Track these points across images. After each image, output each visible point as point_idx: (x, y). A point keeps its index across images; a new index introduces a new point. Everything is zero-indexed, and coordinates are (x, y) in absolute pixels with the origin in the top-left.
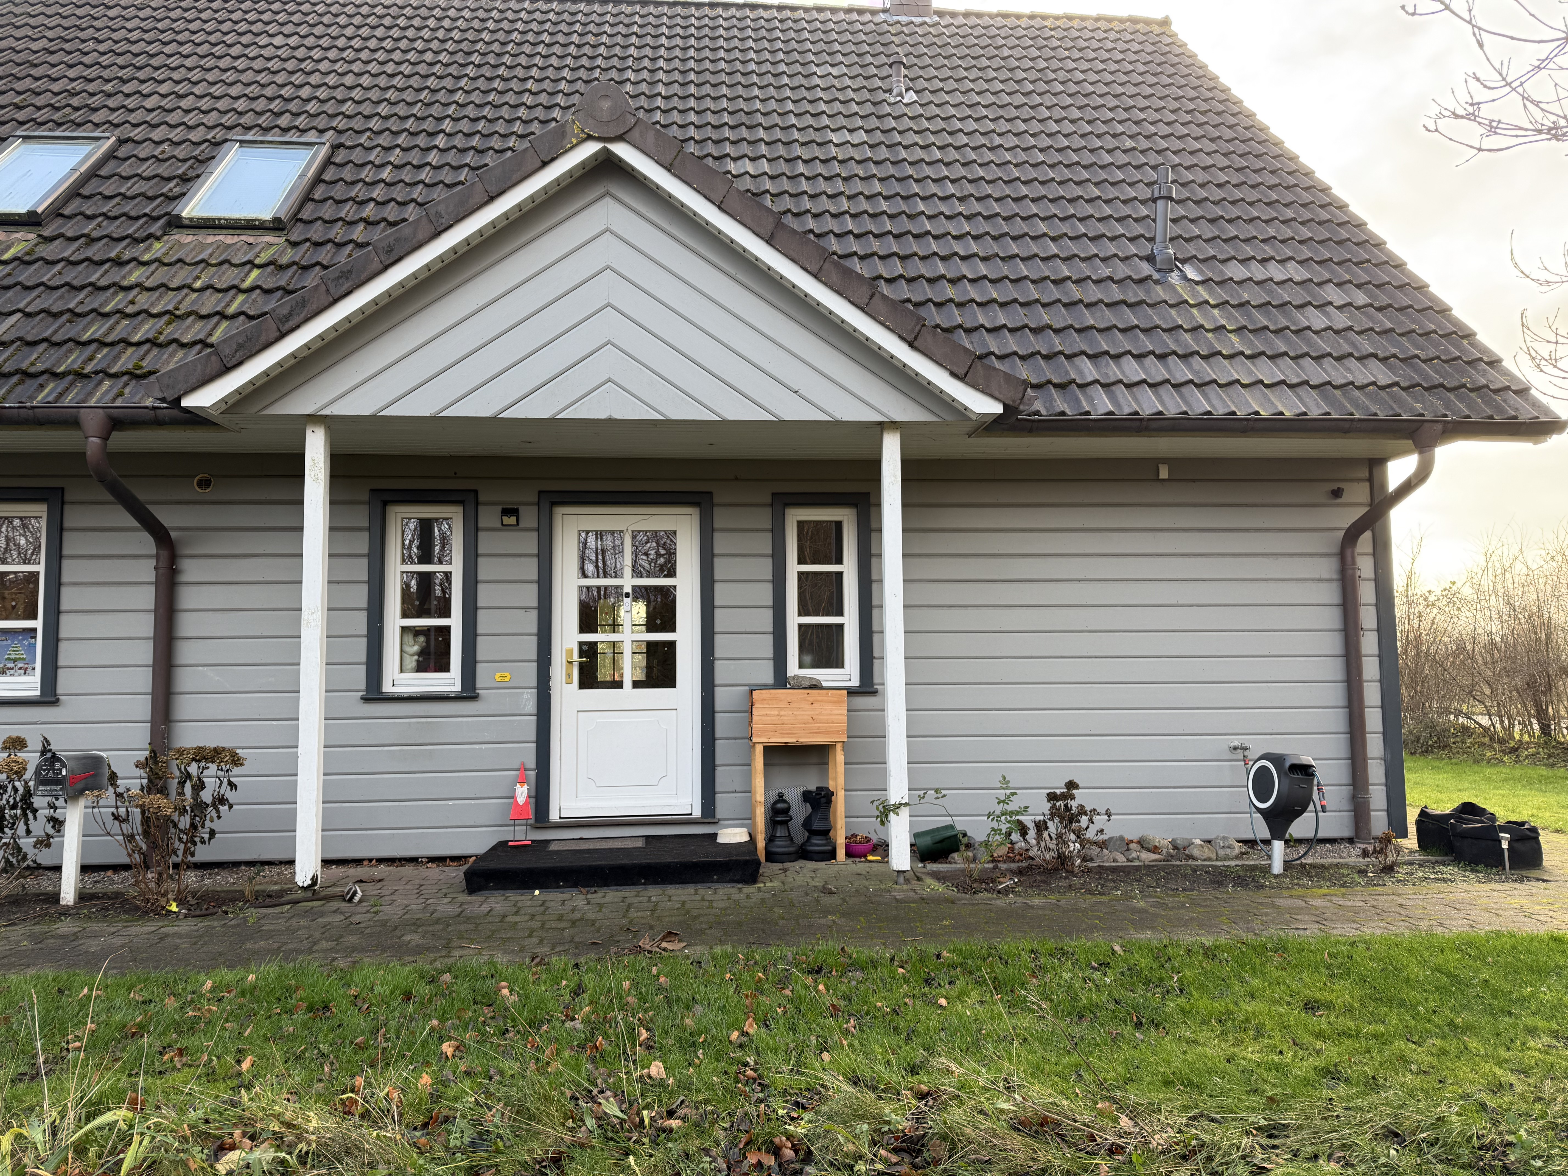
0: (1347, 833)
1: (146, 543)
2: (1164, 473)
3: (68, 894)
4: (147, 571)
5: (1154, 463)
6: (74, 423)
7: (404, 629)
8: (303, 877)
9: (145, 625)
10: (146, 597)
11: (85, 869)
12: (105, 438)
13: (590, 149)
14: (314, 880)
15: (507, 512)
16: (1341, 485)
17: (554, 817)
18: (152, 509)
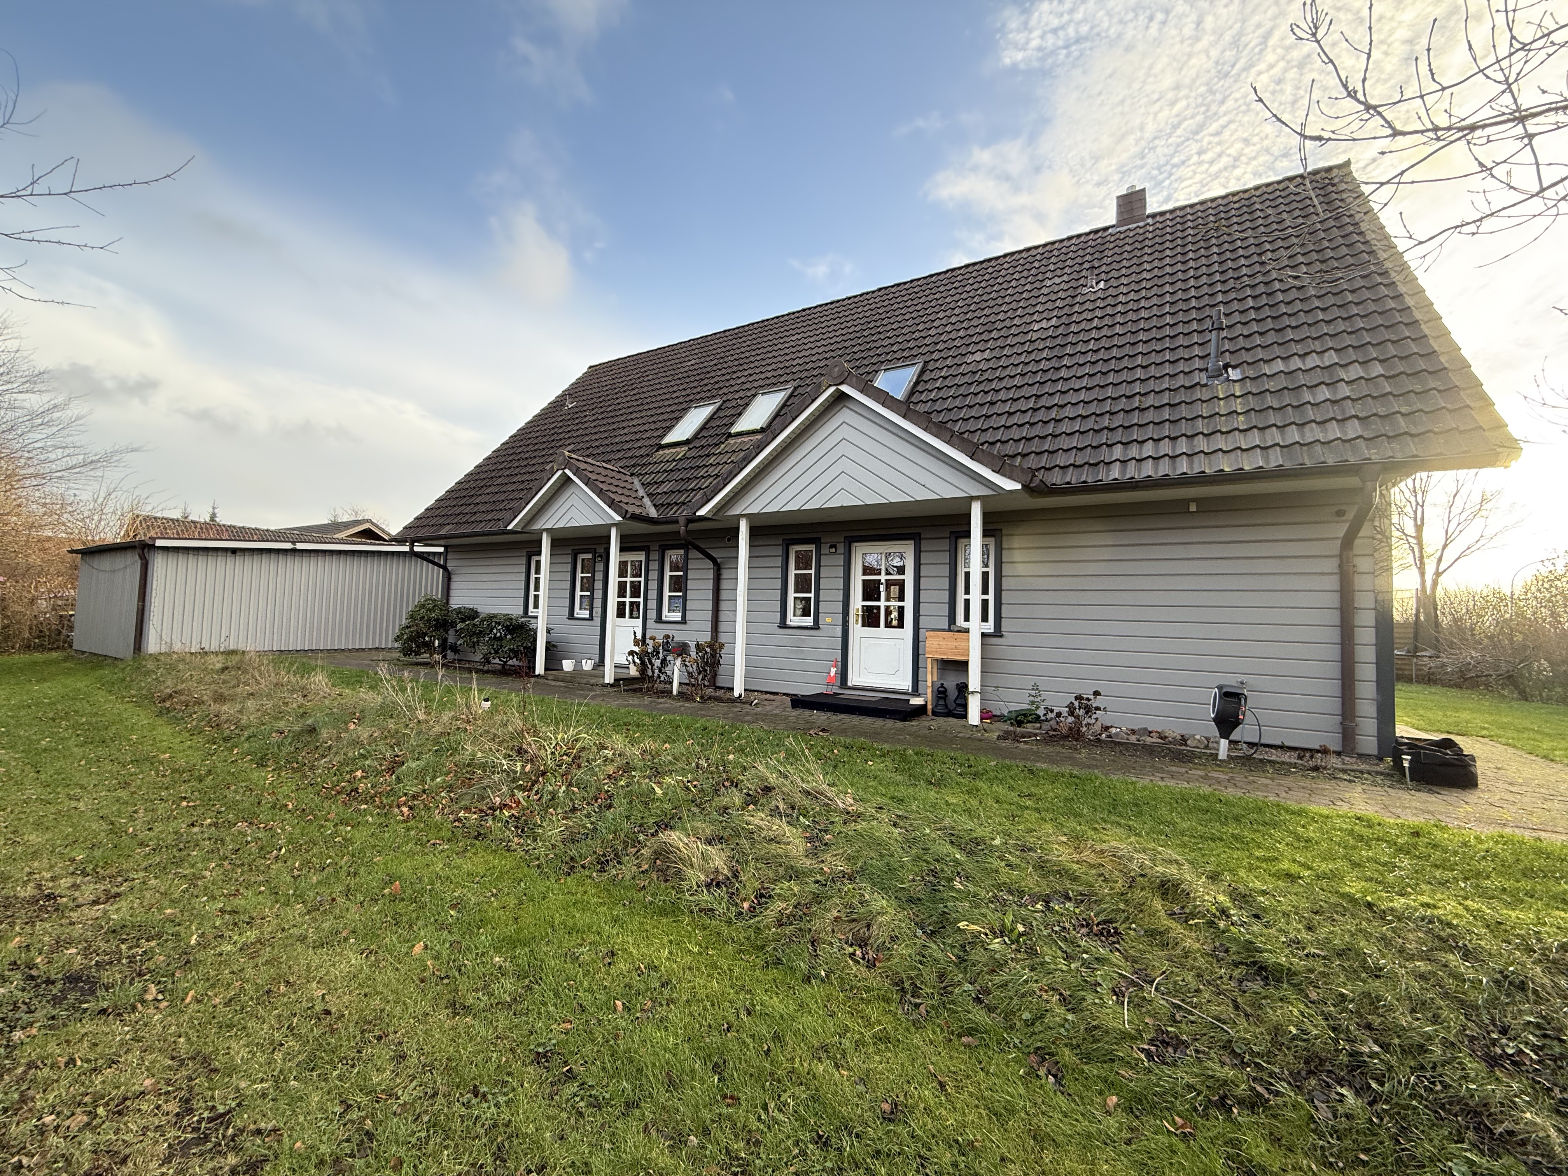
0: (1338, 748)
1: (711, 565)
2: (1193, 508)
3: (675, 692)
4: (710, 574)
5: (1187, 501)
6: (677, 522)
7: (795, 598)
8: (736, 694)
9: (710, 595)
10: (710, 585)
11: (680, 684)
12: (686, 526)
13: (832, 389)
14: (740, 696)
15: (831, 547)
16: (1343, 508)
17: (850, 684)
18: (709, 551)
